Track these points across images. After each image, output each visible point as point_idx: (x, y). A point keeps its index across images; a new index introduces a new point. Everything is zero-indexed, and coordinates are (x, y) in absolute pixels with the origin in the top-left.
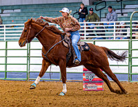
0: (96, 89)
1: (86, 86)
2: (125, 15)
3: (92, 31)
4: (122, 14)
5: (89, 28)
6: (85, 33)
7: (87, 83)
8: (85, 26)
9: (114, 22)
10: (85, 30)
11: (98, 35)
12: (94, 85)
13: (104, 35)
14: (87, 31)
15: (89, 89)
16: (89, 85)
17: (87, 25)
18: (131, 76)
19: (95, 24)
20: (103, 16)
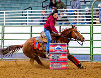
1: (52, 65)
2: (88, 3)
4: (85, 2)
9: (78, 10)
12: (59, 64)
15: (55, 67)
18: (92, 56)
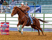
0: (6, 34)
2: (19, 3)
3: (5, 10)
4: (18, 2)
5: (4, 8)
6: (2, 10)
7: (2, 32)
8: (2, 7)
10: (2, 9)
11: (7, 11)
12: (5, 32)
13: (10, 11)
14: (3, 10)
15: (3, 34)
16: (3, 32)
17: (3, 7)
19: (6, 7)
20: (10, 3)
